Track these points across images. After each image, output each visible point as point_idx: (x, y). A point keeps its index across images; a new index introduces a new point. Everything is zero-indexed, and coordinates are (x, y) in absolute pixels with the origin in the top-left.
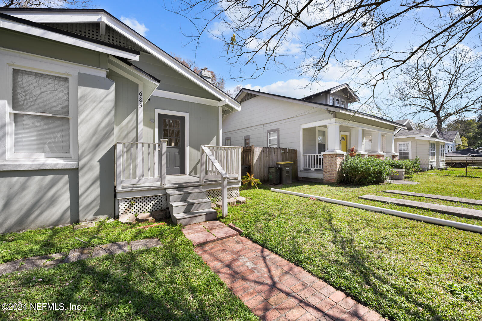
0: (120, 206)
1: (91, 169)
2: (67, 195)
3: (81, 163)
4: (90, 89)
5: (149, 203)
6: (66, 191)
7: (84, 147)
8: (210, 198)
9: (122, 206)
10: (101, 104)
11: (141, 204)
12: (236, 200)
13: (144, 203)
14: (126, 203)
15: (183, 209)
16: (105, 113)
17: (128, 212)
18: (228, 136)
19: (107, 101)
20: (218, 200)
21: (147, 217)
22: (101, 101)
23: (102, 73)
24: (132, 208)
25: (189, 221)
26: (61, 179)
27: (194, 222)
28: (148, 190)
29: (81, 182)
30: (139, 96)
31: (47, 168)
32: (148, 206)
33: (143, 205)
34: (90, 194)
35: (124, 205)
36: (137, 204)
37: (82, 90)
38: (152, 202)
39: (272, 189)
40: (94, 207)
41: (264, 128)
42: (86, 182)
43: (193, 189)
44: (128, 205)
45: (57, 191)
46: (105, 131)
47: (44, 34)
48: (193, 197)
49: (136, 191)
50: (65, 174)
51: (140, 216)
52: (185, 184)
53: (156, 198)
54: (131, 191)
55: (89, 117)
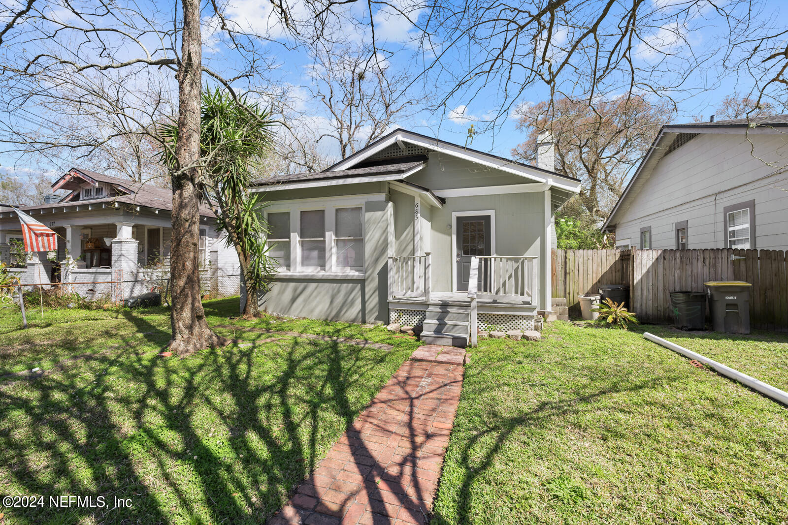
0: (391, 315)
1: (373, 280)
2: (359, 300)
3: (367, 274)
4: (372, 213)
5: (415, 317)
6: (359, 297)
7: (369, 261)
8: (486, 325)
9: (393, 316)
10: (379, 224)
11: (408, 316)
12: (522, 334)
13: (411, 316)
14: (396, 314)
15: (434, 327)
16: (382, 231)
17: (397, 322)
18: (646, 226)
19: (383, 221)
20: (498, 329)
21: (408, 330)
22: (379, 222)
23: (382, 197)
24: (401, 319)
25: (433, 341)
26: (356, 286)
27: (438, 343)
28: (412, 303)
29: (367, 290)
30: (416, 208)
31: (349, 278)
32: (415, 320)
33: (409, 318)
34: (372, 301)
35: (394, 315)
36: (404, 316)
37: (368, 215)
38: (418, 317)
39: (647, 334)
40: (374, 313)
41: (717, 202)
42: (370, 290)
43: (459, 309)
44: (397, 315)
45: (354, 297)
46: (382, 248)
47: (344, 181)
48: (452, 317)
49: (402, 303)
50: (358, 283)
51: (404, 328)
52: (450, 302)
53: (421, 313)
54: (398, 303)
55: (372, 237)
